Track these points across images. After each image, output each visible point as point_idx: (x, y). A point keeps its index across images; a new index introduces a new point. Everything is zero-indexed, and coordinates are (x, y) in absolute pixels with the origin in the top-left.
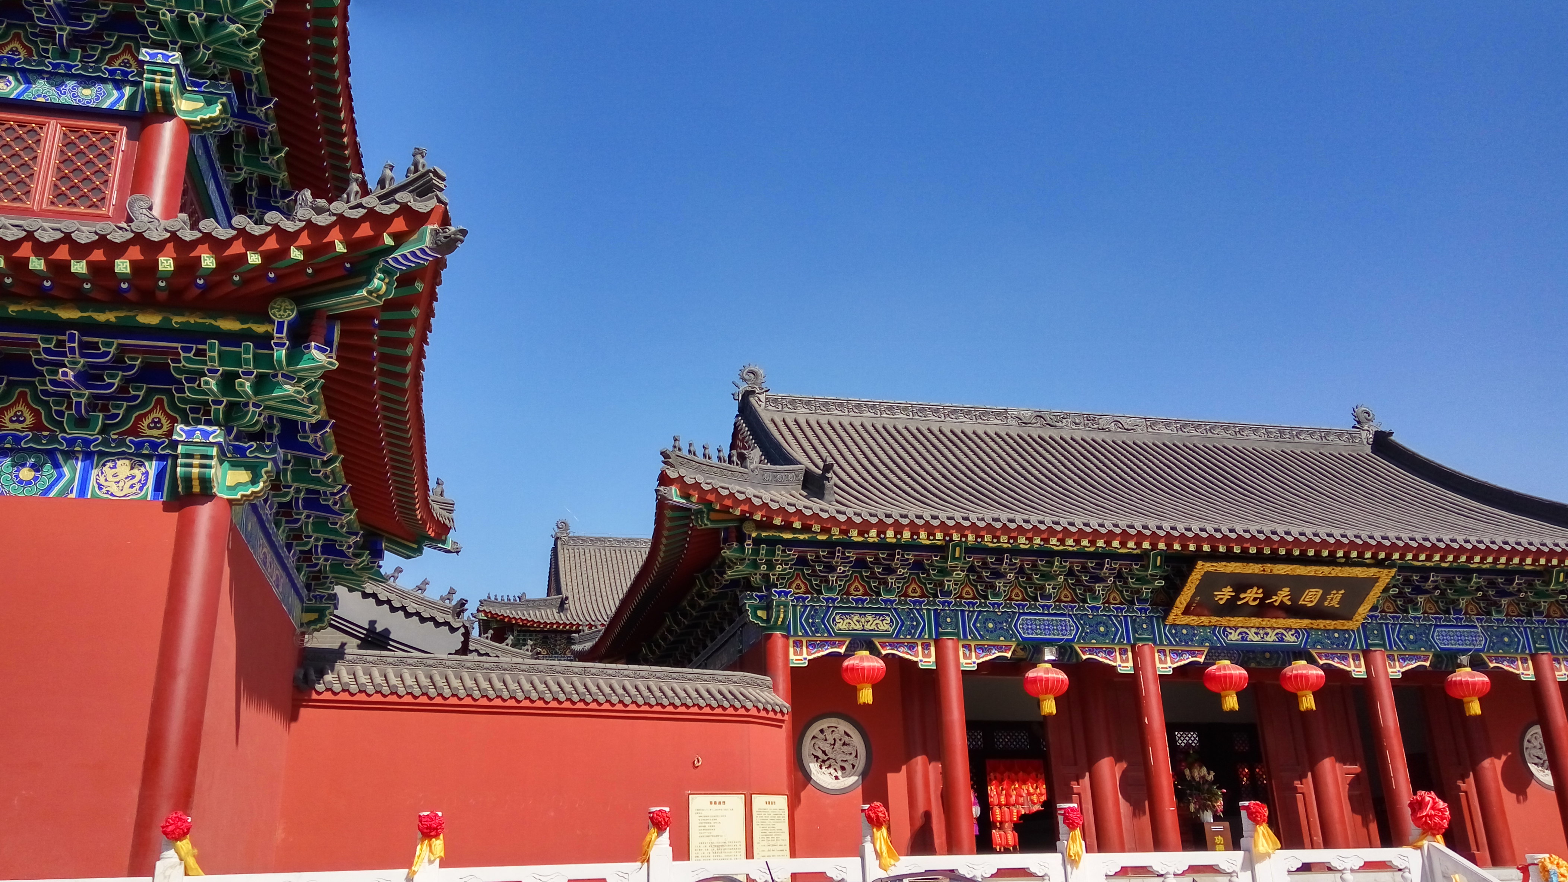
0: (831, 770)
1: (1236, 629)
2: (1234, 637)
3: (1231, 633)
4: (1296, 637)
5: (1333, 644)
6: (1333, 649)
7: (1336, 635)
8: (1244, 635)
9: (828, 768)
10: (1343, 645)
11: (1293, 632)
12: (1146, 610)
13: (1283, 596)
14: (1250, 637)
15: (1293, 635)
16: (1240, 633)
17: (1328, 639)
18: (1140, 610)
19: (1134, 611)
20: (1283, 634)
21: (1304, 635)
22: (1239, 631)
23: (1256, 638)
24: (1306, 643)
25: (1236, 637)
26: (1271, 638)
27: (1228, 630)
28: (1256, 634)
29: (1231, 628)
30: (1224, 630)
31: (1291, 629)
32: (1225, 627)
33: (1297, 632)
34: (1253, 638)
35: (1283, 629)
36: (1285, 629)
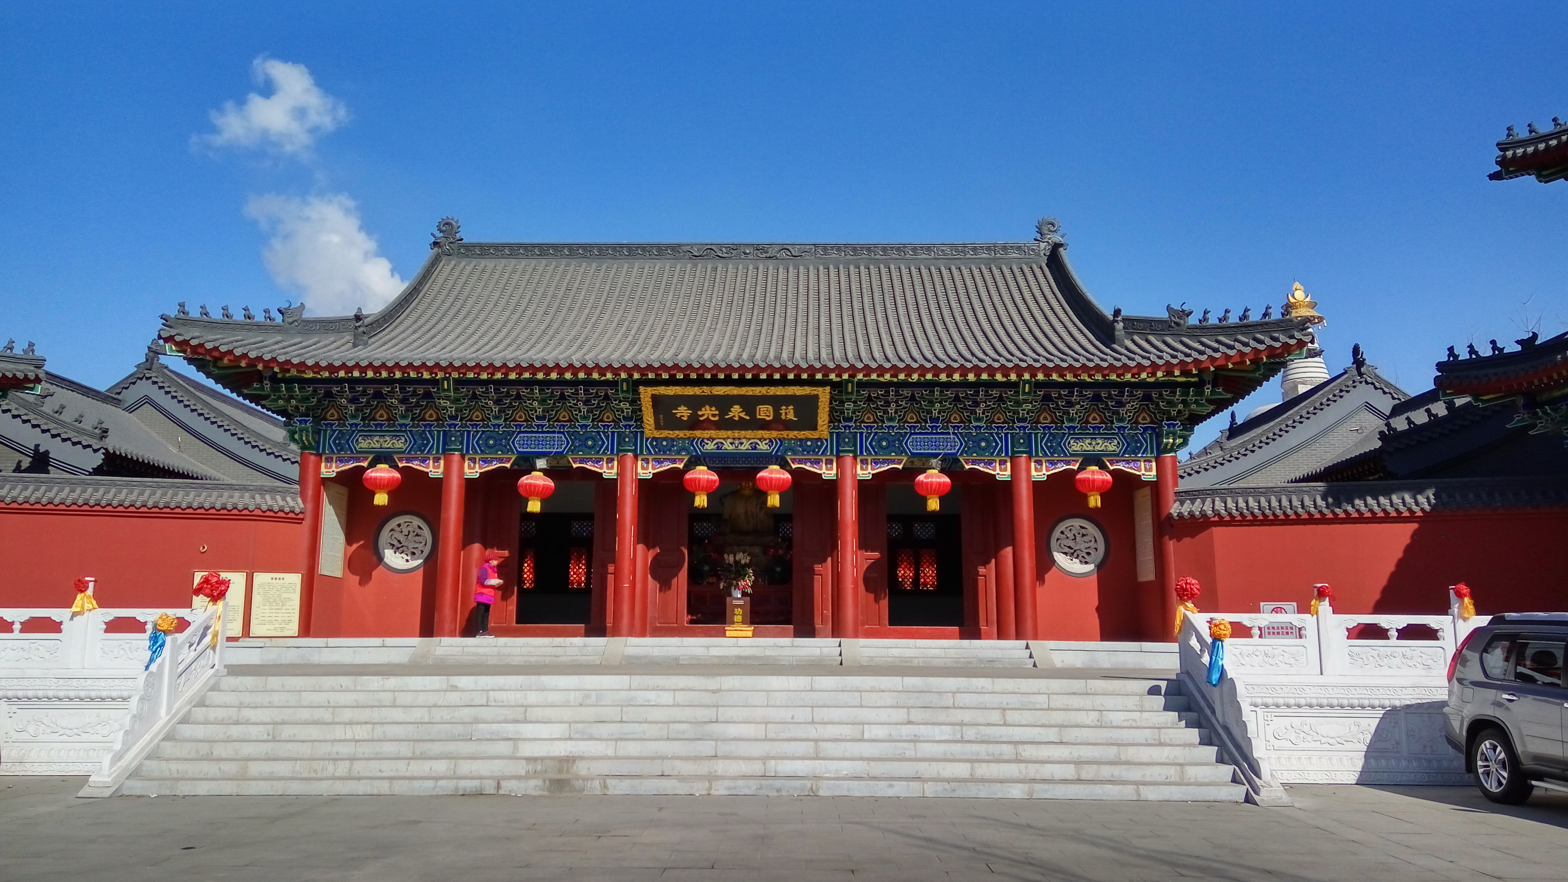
0: (403, 555)
1: (713, 441)
2: (710, 446)
3: (707, 444)
4: (769, 445)
5: (804, 450)
6: (803, 455)
7: (809, 443)
8: (720, 444)
9: (401, 553)
10: (814, 451)
11: (767, 441)
12: (630, 426)
13: (736, 411)
14: (726, 446)
15: (766, 444)
16: (717, 443)
17: (800, 447)
18: (625, 426)
19: (620, 427)
20: (757, 443)
21: (777, 443)
22: (715, 442)
23: (731, 447)
24: (777, 451)
25: (712, 447)
26: (745, 447)
27: (706, 441)
28: (732, 444)
29: (708, 439)
30: (702, 441)
31: (765, 440)
32: (703, 439)
33: (771, 441)
34: (728, 447)
35: (758, 439)
36: (760, 439)
